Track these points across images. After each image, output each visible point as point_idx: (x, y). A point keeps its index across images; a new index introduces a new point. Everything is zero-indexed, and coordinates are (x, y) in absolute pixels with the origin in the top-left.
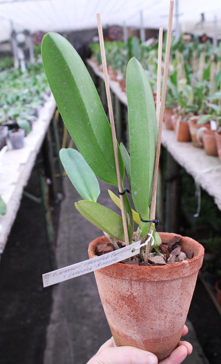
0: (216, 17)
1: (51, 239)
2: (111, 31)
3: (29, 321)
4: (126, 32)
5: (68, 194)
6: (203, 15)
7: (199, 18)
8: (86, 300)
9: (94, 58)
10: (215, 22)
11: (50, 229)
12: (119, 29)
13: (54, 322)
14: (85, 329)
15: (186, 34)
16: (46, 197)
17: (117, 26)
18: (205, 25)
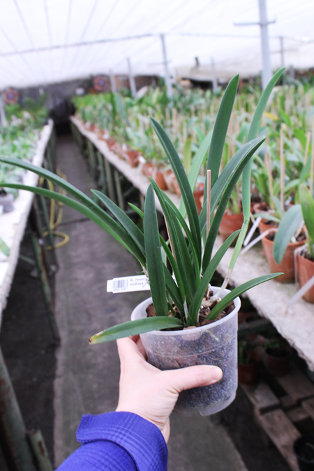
0: (212, 60)
1: (49, 298)
2: (96, 81)
3: (35, 379)
4: (113, 82)
5: (61, 265)
6: (197, 59)
7: (193, 63)
8: (90, 354)
9: (78, 115)
10: (213, 65)
11: (47, 289)
12: (105, 79)
13: (60, 377)
14: (90, 376)
15: (184, 79)
16: (40, 258)
17: (102, 76)
18: (201, 69)
